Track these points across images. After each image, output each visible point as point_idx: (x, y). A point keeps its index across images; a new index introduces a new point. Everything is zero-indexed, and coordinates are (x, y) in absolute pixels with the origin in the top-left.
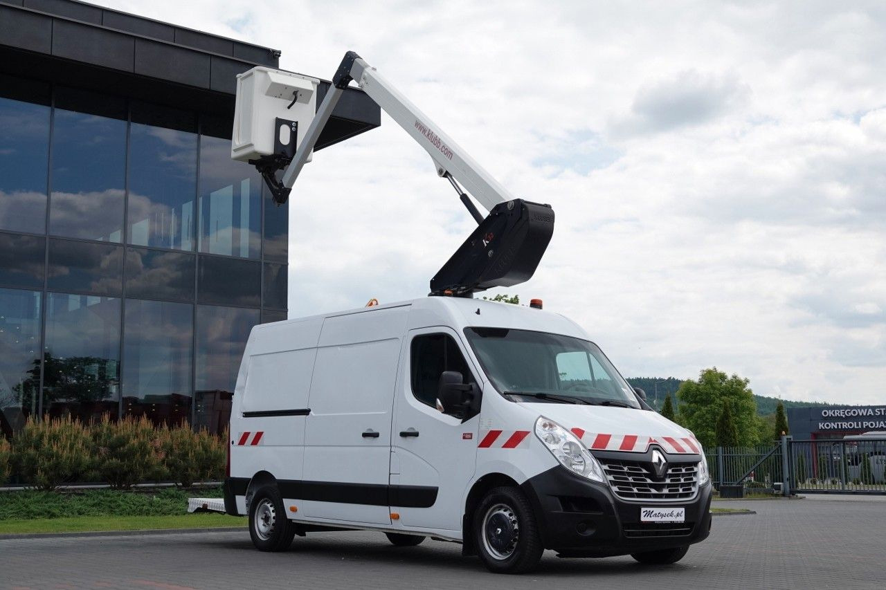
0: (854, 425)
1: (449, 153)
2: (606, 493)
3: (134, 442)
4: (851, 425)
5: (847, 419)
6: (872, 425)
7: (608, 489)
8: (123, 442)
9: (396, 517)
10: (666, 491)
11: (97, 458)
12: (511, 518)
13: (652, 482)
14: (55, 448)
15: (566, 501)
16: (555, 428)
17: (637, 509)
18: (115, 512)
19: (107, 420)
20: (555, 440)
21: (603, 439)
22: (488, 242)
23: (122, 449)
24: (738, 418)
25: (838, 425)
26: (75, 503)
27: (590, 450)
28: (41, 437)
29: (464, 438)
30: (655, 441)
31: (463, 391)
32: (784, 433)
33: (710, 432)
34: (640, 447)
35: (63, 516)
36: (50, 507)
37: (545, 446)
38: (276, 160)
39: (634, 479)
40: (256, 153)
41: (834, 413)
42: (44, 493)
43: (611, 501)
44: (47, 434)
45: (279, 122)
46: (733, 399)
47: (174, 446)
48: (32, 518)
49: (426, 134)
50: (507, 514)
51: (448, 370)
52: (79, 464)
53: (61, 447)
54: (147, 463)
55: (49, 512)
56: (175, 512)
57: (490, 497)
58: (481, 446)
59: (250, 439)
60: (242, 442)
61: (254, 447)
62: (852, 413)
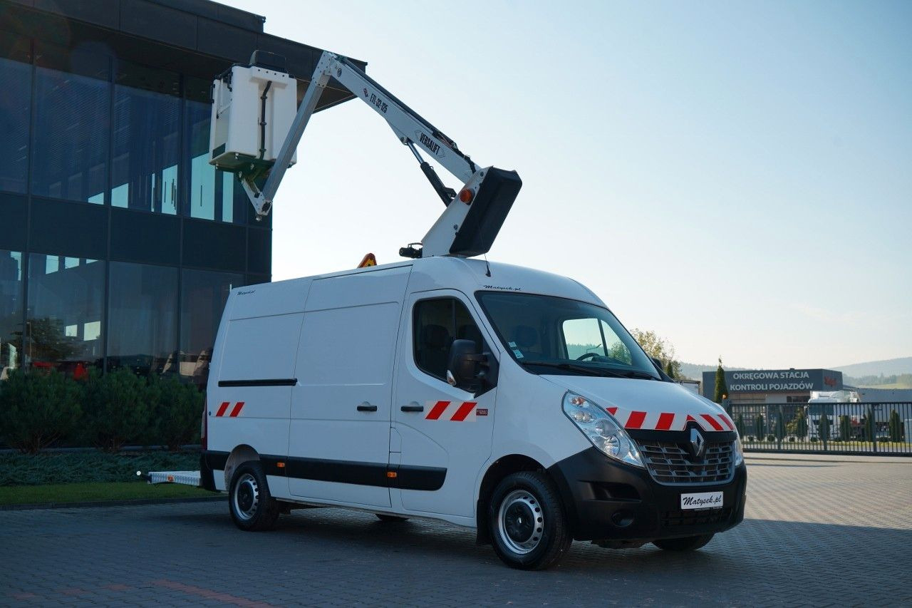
5: (755, 382)
62: (759, 377)
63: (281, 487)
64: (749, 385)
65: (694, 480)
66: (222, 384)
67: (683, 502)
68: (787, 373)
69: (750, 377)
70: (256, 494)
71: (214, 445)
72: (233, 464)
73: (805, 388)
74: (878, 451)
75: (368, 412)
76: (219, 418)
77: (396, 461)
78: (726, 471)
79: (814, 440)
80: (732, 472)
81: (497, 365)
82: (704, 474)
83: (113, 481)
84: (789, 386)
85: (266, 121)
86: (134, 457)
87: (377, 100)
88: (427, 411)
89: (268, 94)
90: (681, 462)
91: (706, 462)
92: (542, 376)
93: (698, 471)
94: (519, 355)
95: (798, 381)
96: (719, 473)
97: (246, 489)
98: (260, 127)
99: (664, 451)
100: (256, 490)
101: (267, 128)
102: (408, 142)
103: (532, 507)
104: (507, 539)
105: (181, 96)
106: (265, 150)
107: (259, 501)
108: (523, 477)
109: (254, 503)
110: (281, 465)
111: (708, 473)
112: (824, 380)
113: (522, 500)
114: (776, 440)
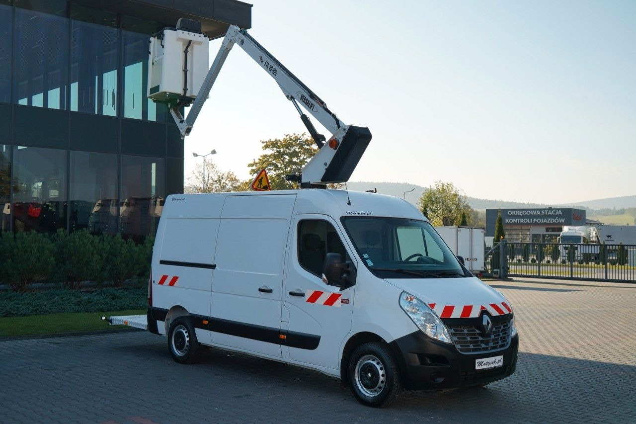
0: (528, 221)
4: (526, 221)
5: (523, 217)
6: (539, 221)
25: (517, 220)
32: (502, 237)
41: (515, 213)
62: (527, 213)
63: (204, 336)
64: (519, 219)
65: (484, 349)
66: (162, 262)
67: (477, 365)
68: (546, 211)
69: (520, 213)
70: (187, 339)
71: (157, 303)
72: (171, 317)
73: (559, 222)
74: (608, 278)
75: (265, 293)
76: (160, 286)
77: (285, 327)
78: (505, 341)
79: (564, 262)
80: (509, 341)
81: (355, 270)
82: (491, 344)
83: (78, 311)
84: (547, 220)
85: (188, 68)
86: (92, 292)
87: (269, 66)
88: (308, 296)
89: (189, 49)
90: (477, 338)
91: (493, 337)
92: (386, 279)
93: (487, 343)
94: (370, 264)
95: (554, 217)
96: (500, 343)
97: (180, 336)
98: (184, 72)
99: (466, 331)
100: (187, 337)
101: (188, 73)
102: (292, 98)
103: (378, 367)
104: (361, 385)
105: (119, 27)
106: (187, 89)
107: (190, 344)
108: (372, 347)
109: (186, 345)
110: (206, 322)
111: (494, 344)
112: (572, 217)
113: (370, 361)
114: (537, 262)
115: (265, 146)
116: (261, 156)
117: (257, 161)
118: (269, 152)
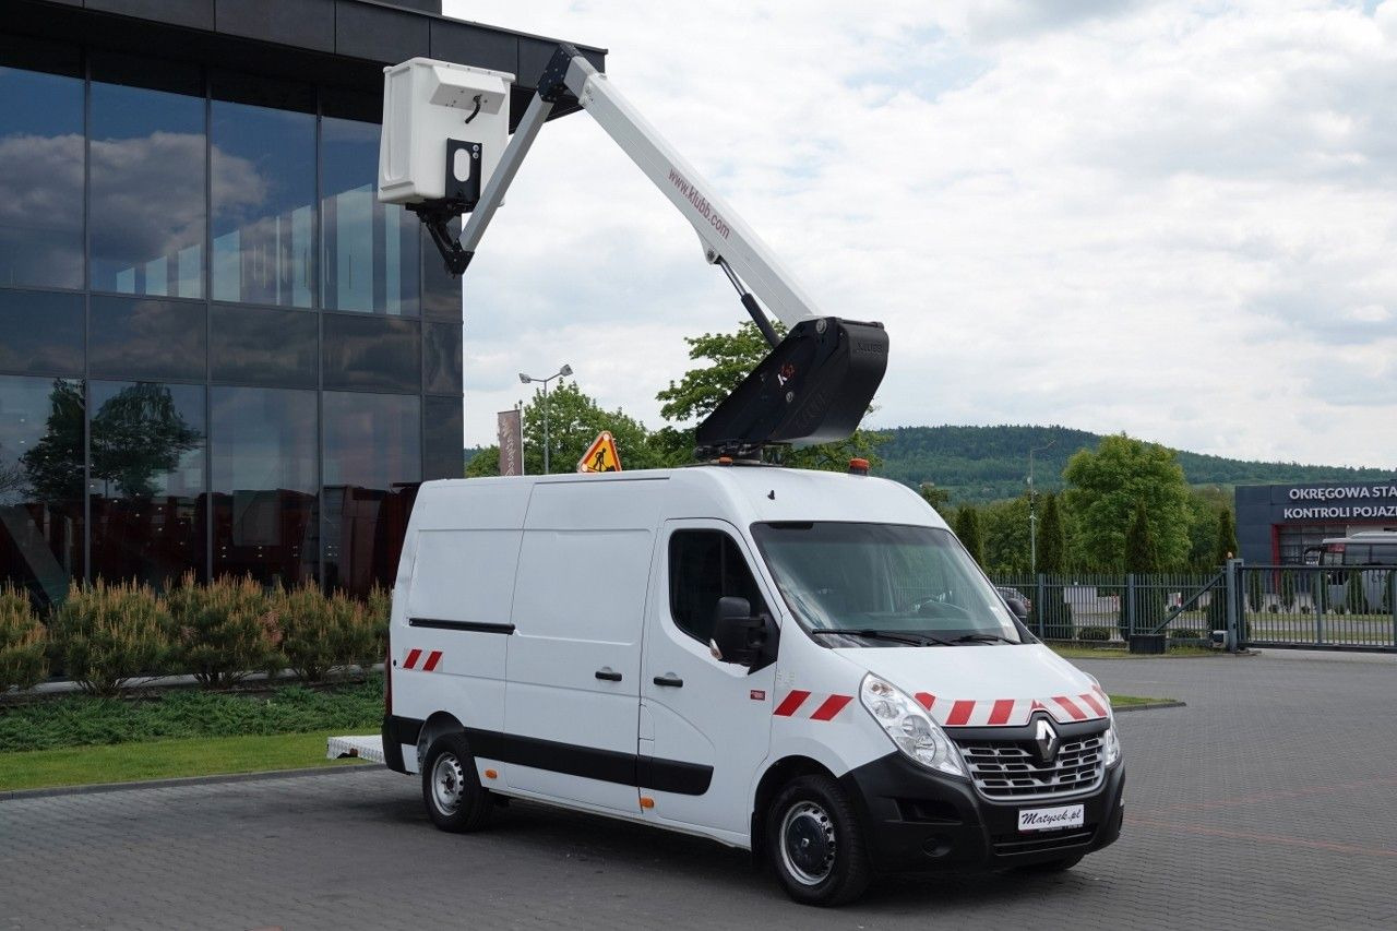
0: (1339, 512)
1: (724, 228)
2: (965, 791)
3: (234, 619)
4: (1334, 512)
6: (1366, 512)
7: (971, 786)
8: (217, 618)
9: (649, 804)
10: (1056, 781)
11: (179, 644)
12: (824, 824)
13: (1035, 770)
14: (115, 633)
15: (906, 804)
16: (890, 693)
17: (1012, 812)
18: (209, 729)
19: (192, 582)
20: (891, 712)
21: (963, 709)
22: (785, 379)
23: (216, 629)
24: (1159, 512)
26: (148, 715)
27: (943, 728)
28: (93, 615)
29: (752, 697)
30: (1041, 706)
31: (751, 629)
32: (1230, 554)
33: (1115, 533)
34: (1018, 717)
35: (131, 738)
36: (111, 725)
37: (875, 719)
38: (449, 206)
39: (1009, 768)
40: (417, 196)
41: (1308, 493)
42: (100, 702)
43: (975, 804)
44: (102, 610)
45: (453, 146)
46: (1152, 482)
47: (296, 621)
48: (86, 743)
49: (688, 192)
50: (817, 817)
51: (727, 596)
52: (153, 656)
53: (124, 630)
54: (255, 650)
55: (110, 733)
56: (302, 726)
57: (793, 790)
58: (778, 712)
59: (422, 660)
60: (410, 663)
61: (427, 674)
115: (695, 350)
116: (687, 374)
117: (678, 385)
118: (706, 363)
